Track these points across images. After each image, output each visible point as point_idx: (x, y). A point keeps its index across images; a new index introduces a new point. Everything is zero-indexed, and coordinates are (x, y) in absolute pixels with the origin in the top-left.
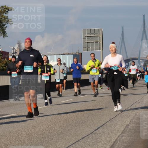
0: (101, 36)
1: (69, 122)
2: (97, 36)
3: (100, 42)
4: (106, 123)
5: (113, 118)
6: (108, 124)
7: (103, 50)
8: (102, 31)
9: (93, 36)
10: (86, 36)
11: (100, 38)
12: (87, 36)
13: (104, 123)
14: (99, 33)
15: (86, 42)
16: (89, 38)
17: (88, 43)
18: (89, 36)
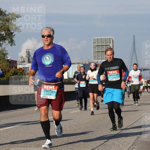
0: (111, 45)
8: (113, 40)
10: (97, 45)
16: (100, 47)
17: (98, 53)
18: (100, 45)
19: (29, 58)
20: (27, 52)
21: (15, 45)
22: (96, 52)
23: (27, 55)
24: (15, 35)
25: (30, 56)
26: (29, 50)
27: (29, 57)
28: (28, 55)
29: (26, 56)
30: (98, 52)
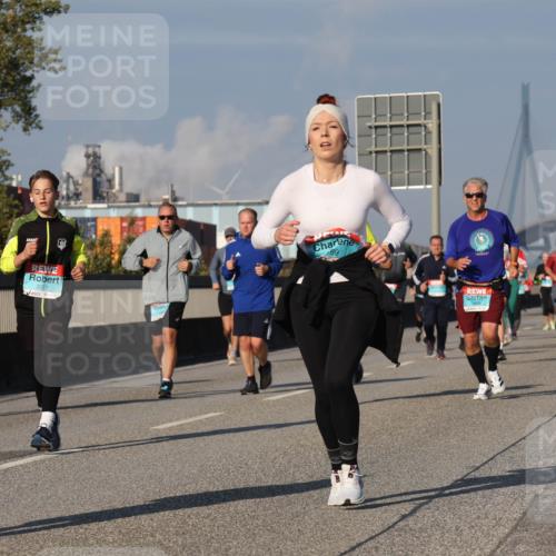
0: (432, 125)
2: (419, 125)
3: (429, 151)
5: (478, 468)
7: (440, 183)
8: (439, 105)
9: (402, 126)
10: (373, 123)
11: (428, 132)
12: (376, 127)
14: (428, 114)
15: (373, 148)
16: (385, 135)
17: (380, 156)
18: (385, 127)
19: (98, 179)
20: (87, 156)
21: (41, 128)
22: (371, 153)
23: (91, 170)
24: (39, 86)
25: (102, 171)
26: (97, 149)
27: (99, 175)
28: (95, 167)
29: (86, 174)
30: (376, 152)
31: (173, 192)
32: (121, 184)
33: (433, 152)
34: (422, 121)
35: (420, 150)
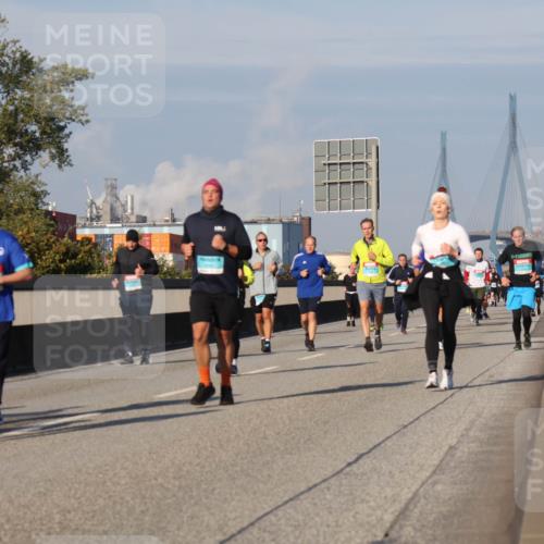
0: (372, 164)
1: (265, 438)
2: (362, 163)
3: (370, 183)
4: (383, 441)
5: (405, 427)
6: (389, 443)
7: (378, 207)
8: (377, 148)
9: (349, 163)
10: (327, 161)
11: (369, 169)
12: (329, 164)
13: (377, 442)
15: (327, 181)
16: (336, 170)
17: (332, 187)
18: (335, 164)
19: (114, 205)
20: (107, 187)
22: (325, 184)
23: (109, 198)
25: (118, 199)
26: (114, 182)
27: (115, 202)
28: (112, 196)
29: (105, 201)
30: (329, 184)
31: (172, 215)
32: (132, 209)
33: (373, 184)
34: (364, 160)
35: (363, 182)
